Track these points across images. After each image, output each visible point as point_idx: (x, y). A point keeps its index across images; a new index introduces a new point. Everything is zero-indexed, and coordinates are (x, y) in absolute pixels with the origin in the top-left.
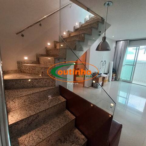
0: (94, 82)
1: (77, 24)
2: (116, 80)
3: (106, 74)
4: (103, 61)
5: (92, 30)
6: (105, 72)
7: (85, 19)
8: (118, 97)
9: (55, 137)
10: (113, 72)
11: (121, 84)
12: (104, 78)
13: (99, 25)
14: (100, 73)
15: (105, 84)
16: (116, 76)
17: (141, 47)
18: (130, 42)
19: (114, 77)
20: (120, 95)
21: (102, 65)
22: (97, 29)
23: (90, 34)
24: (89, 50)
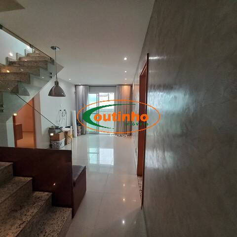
0: (52, 134)
1: (11, 54)
2: (82, 134)
3: (69, 127)
4: (63, 110)
5: (39, 70)
6: (68, 125)
7: (25, 50)
8: (88, 154)
9: (6, 208)
10: (77, 124)
11: (90, 138)
12: (66, 133)
13: (48, 65)
14: (60, 127)
15: (69, 140)
16: (81, 128)
17: (100, 94)
18: (90, 88)
19: (80, 130)
20: (90, 152)
21: (61, 116)
22: (46, 69)
23: (38, 75)
24: (38, 95)
